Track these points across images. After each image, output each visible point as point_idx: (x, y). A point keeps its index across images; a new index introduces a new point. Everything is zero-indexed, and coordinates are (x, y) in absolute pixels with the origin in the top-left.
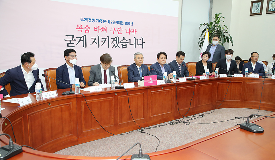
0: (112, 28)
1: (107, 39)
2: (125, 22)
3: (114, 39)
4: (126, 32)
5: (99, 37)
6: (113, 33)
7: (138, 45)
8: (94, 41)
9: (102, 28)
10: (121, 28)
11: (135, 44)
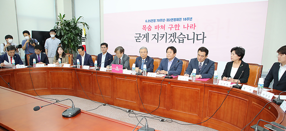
0: (170, 25)
1: (165, 36)
2: (184, 18)
3: (172, 34)
4: (184, 28)
5: (158, 33)
6: (171, 30)
7: (197, 40)
8: (154, 37)
9: (161, 26)
10: (179, 24)
11: (194, 39)
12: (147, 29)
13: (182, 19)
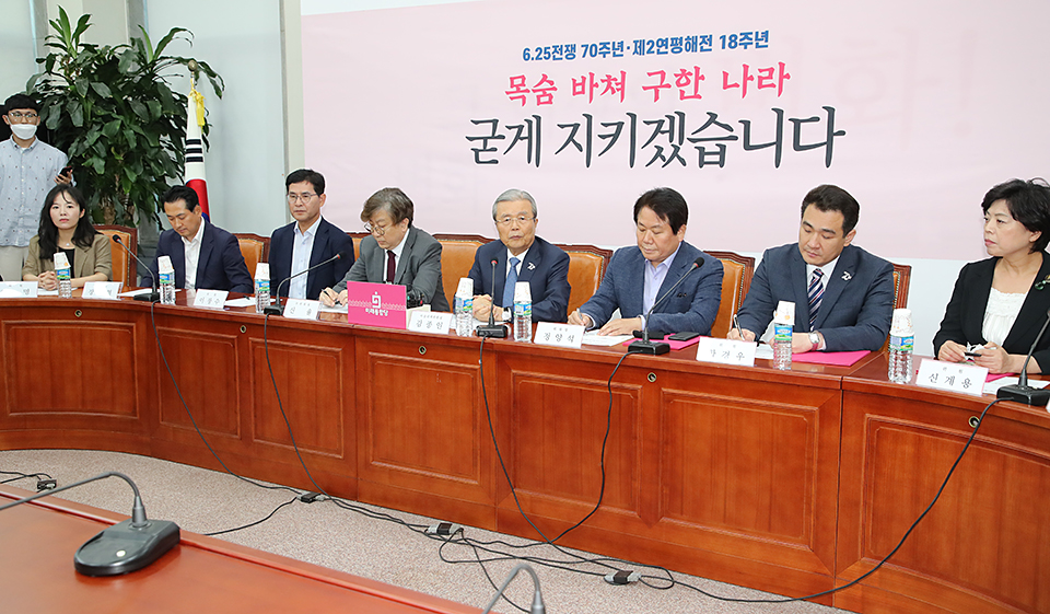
0: (650, 74)
1: (626, 130)
2: (723, 37)
3: (661, 123)
4: (726, 86)
5: (589, 118)
6: (657, 98)
7: (797, 147)
8: (571, 138)
9: (603, 81)
10: (697, 69)
11: (778, 143)
12: (531, 98)
13: (717, 42)
